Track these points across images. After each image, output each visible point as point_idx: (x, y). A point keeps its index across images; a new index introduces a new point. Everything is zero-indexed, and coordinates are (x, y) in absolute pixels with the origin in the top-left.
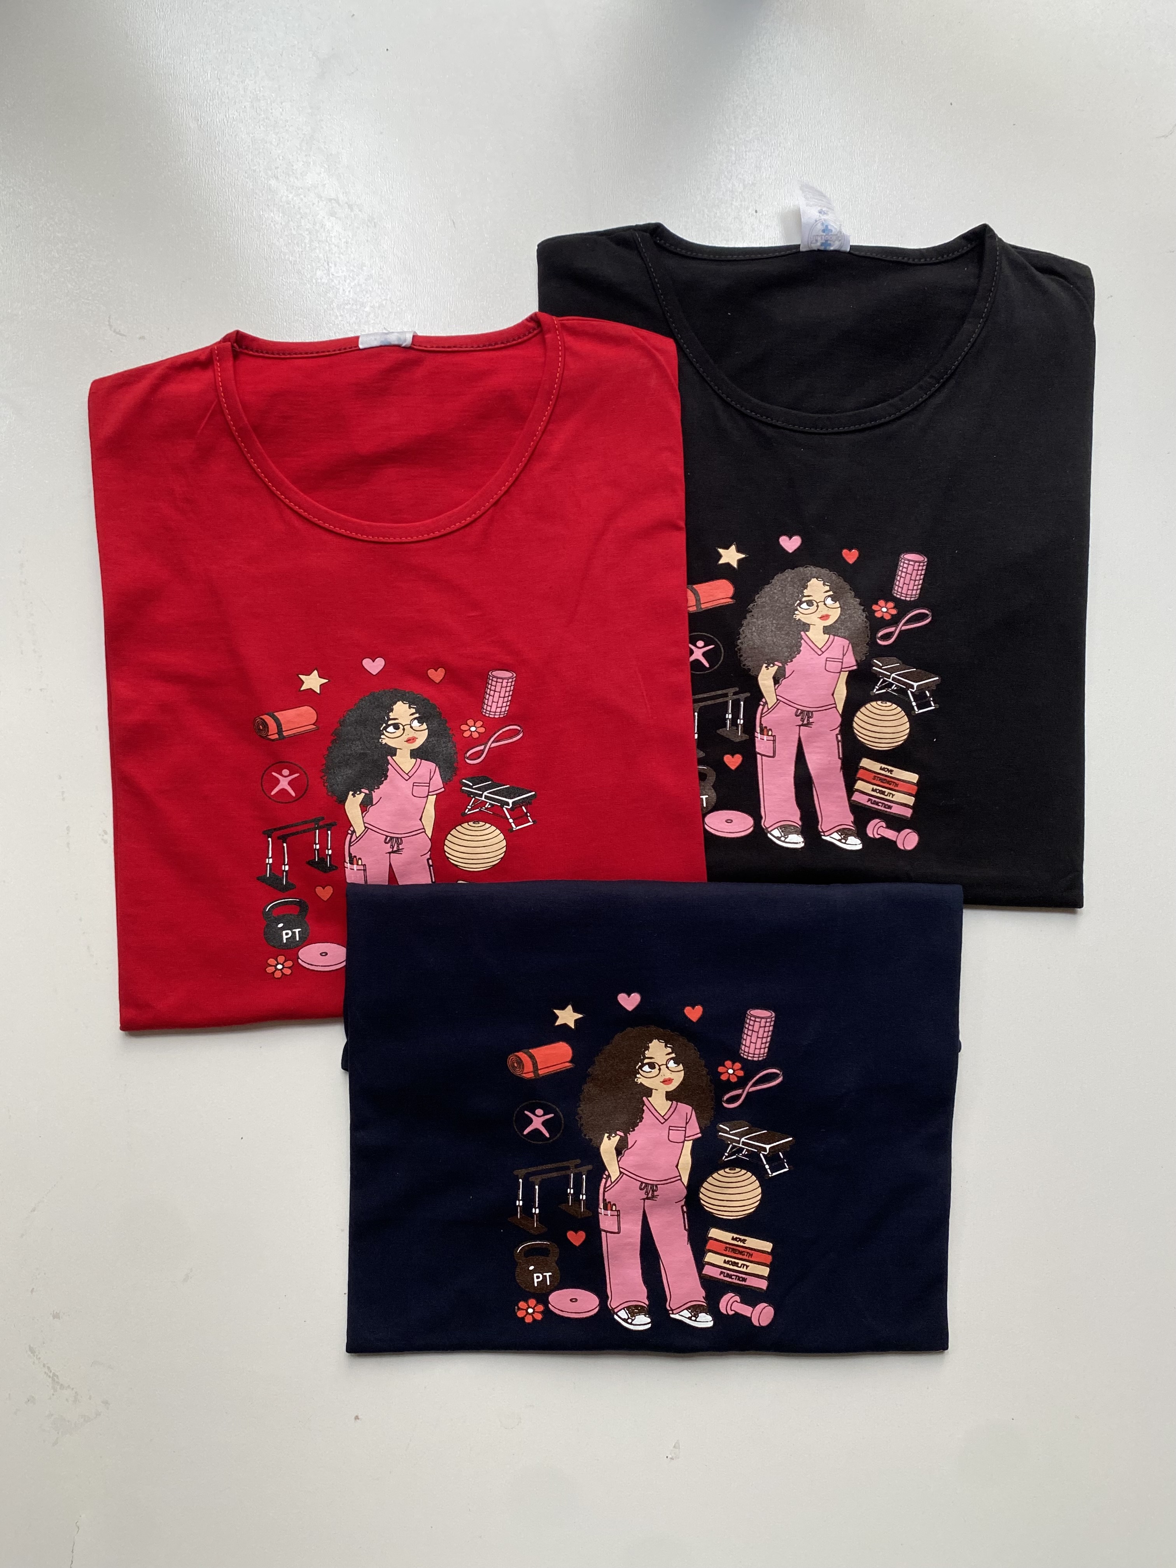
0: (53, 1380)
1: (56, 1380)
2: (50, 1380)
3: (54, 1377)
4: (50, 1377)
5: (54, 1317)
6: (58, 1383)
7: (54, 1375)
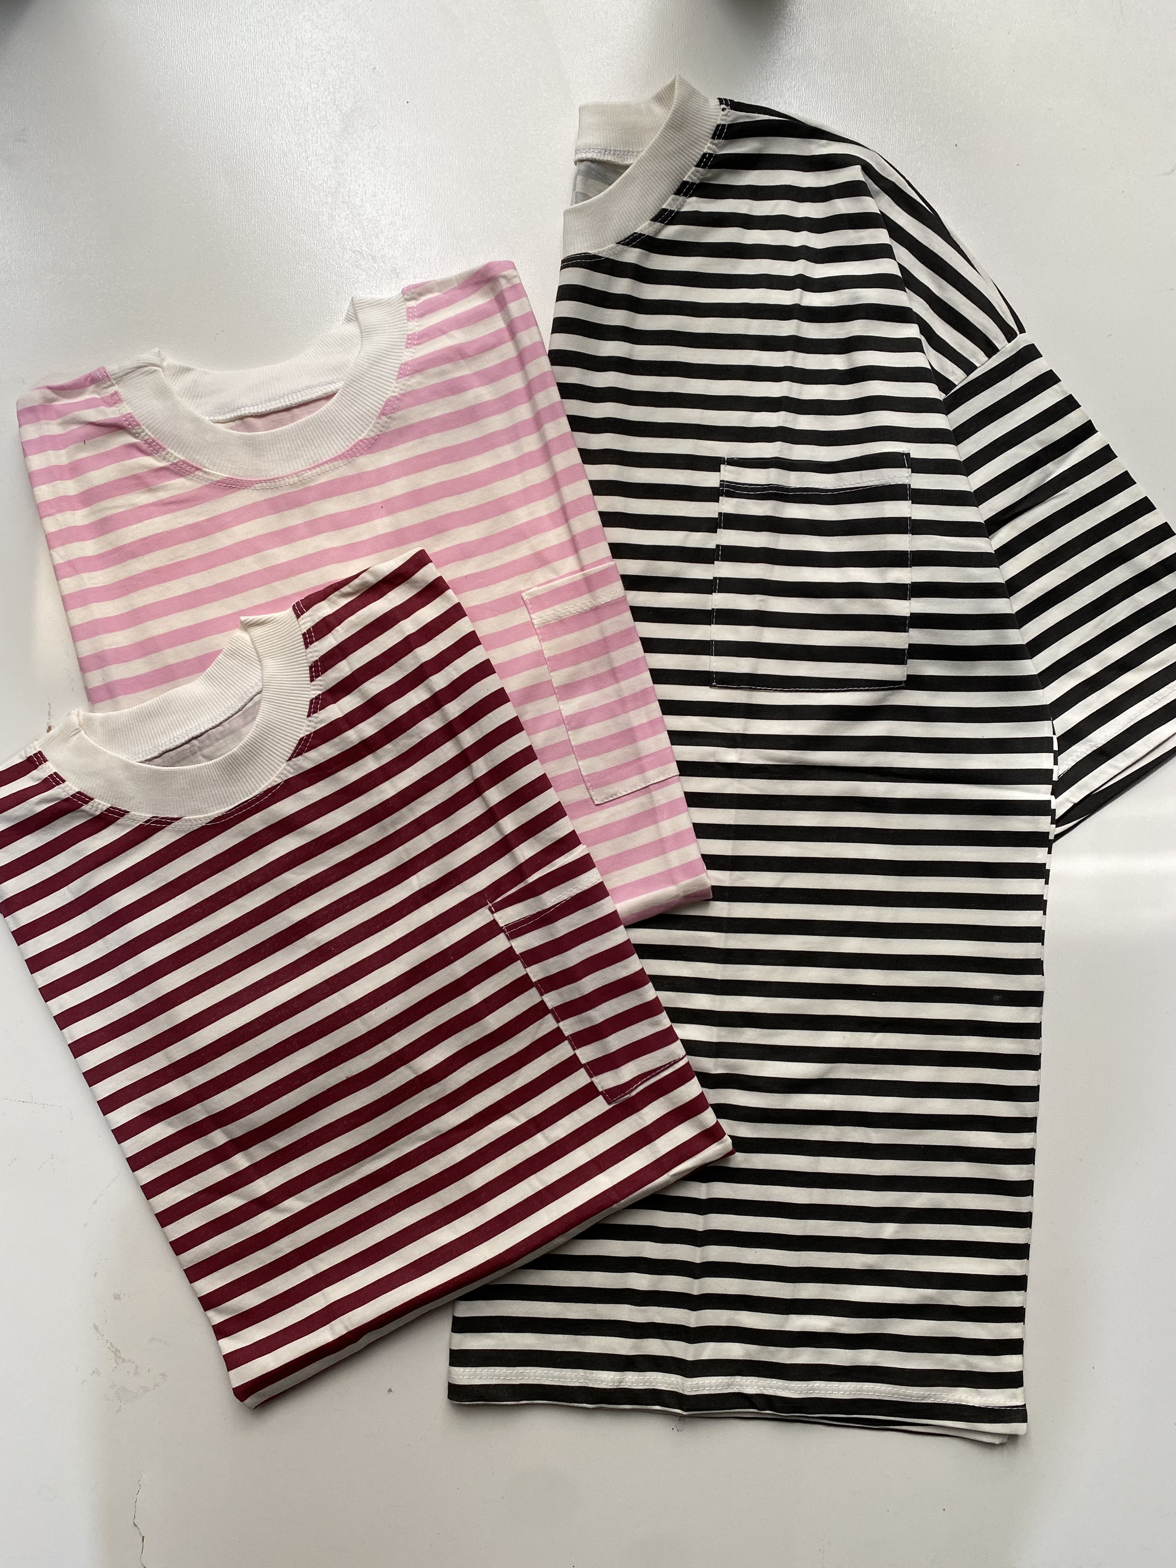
0: (116, 1355)
1: (119, 1355)
2: (113, 1354)
3: (117, 1352)
4: (112, 1352)
5: (115, 1298)
6: (120, 1357)
7: (117, 1350)
